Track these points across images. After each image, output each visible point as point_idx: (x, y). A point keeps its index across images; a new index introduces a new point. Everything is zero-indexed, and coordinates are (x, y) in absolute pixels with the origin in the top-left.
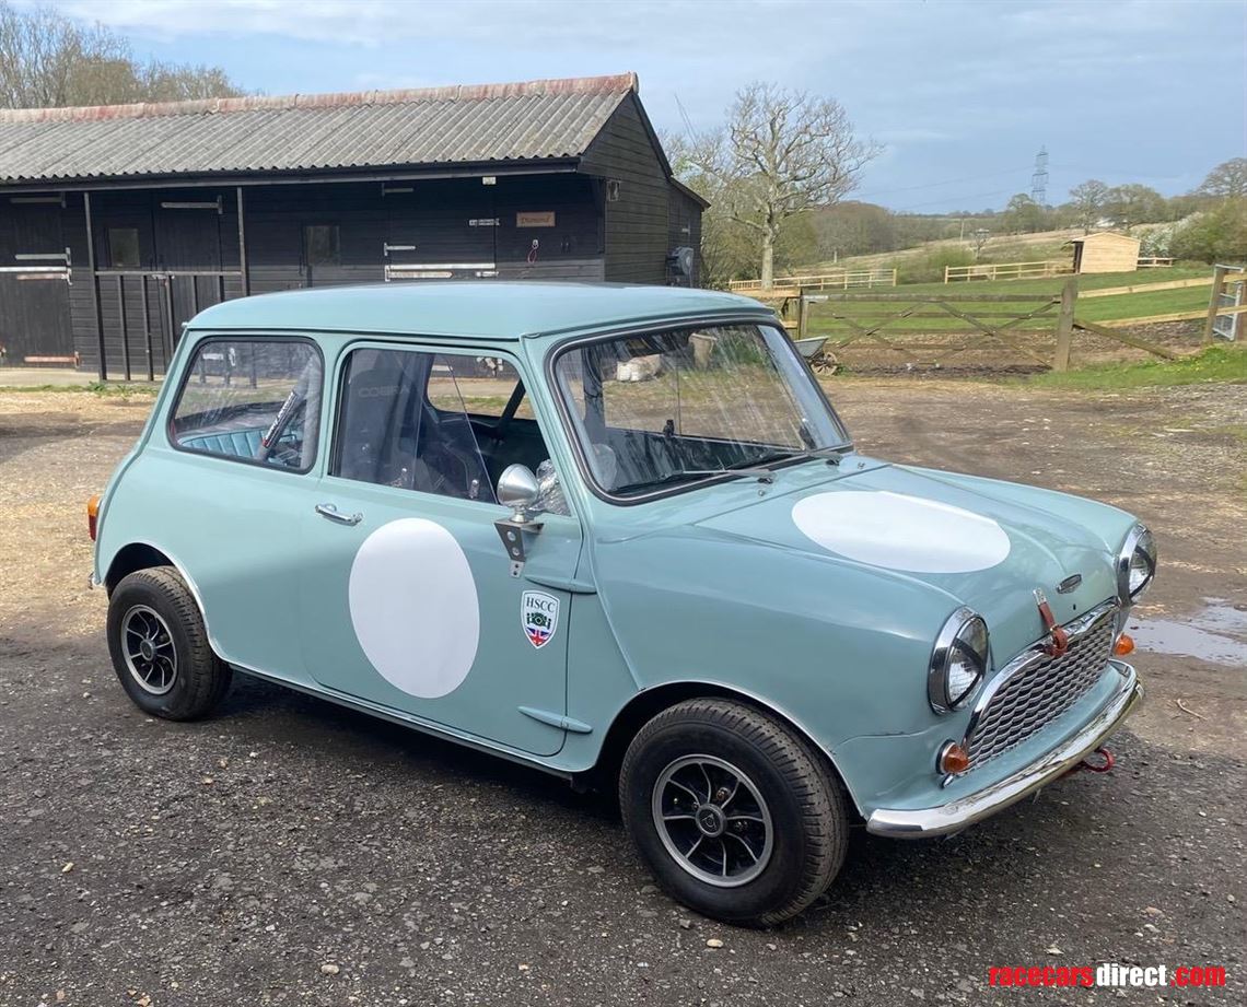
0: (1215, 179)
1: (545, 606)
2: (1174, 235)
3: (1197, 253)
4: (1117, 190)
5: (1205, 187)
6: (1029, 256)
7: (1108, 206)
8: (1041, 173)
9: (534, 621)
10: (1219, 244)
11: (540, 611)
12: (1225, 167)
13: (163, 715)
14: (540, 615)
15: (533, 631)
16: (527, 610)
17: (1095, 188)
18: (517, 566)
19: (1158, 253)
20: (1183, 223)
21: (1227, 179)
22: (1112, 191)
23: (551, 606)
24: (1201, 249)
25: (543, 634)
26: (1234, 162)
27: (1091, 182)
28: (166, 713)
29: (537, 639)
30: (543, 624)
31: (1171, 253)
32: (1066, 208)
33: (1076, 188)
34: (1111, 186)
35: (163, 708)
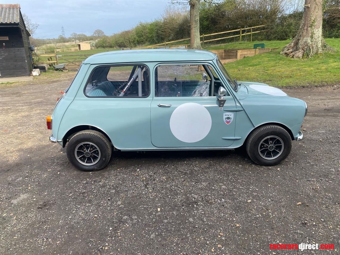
0: (95, 33)
1: (230, 115)
2: (95, 43)
3: (101, 46)
4: (79, 35)
5: (94, 34)
6: (67, 47)
7: (78, 38)
8: (63, 31)
9: (227, 119)
10: (104, 45)
11: (228, 116)
12: (96, 31)
13: (95, 170)
14: (229, 117)
15: (227, 121)
16: (225, 117)
17: (75, 34)
18: (221, 108)
19: (93, 46)
20: (97, 41)
21: (97, 33)
22: (78, 35)
23: (231, 115)
24: (101, 45)
25: (229, 121)
26: (98, 30)
27: (74, 33)
28: (96, 169)
29: (228, 123)
30: (230, 119)
31: (96, 46)
32: (70, 38)
33: (71, 34)
34: (78, 34)
35: (95, 168)
